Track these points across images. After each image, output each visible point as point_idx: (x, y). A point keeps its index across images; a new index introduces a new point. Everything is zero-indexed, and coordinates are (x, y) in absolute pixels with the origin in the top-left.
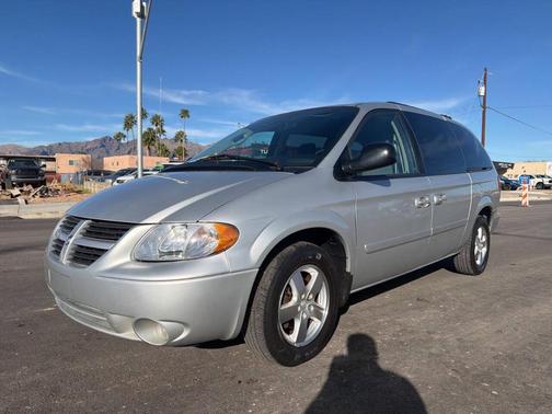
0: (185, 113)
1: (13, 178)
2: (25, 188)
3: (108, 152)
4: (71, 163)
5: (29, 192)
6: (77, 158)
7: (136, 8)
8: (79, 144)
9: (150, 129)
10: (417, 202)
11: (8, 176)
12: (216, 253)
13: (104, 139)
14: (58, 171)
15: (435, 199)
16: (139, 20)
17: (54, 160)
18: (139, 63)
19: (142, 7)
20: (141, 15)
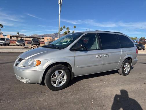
0: (75, 27)
1: (33, 43)
2: (34, 46)
3: (57, 36)
4: (47, 39)
5: (35, 46)
6: (48, 38)
7: (59, 2)
8: (50, 34)
9: (66, 31)
10: (97, 56)
11: (32, 42)
12: (36, 66)
13: (56, 33)
14: (45, 41)
15: (104, 56)
16: (60, 5)
17: (44, 38)
18: (59, 16)
19: (61, 1)
20: (60, 4)
